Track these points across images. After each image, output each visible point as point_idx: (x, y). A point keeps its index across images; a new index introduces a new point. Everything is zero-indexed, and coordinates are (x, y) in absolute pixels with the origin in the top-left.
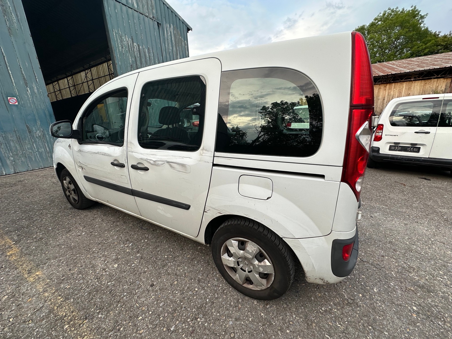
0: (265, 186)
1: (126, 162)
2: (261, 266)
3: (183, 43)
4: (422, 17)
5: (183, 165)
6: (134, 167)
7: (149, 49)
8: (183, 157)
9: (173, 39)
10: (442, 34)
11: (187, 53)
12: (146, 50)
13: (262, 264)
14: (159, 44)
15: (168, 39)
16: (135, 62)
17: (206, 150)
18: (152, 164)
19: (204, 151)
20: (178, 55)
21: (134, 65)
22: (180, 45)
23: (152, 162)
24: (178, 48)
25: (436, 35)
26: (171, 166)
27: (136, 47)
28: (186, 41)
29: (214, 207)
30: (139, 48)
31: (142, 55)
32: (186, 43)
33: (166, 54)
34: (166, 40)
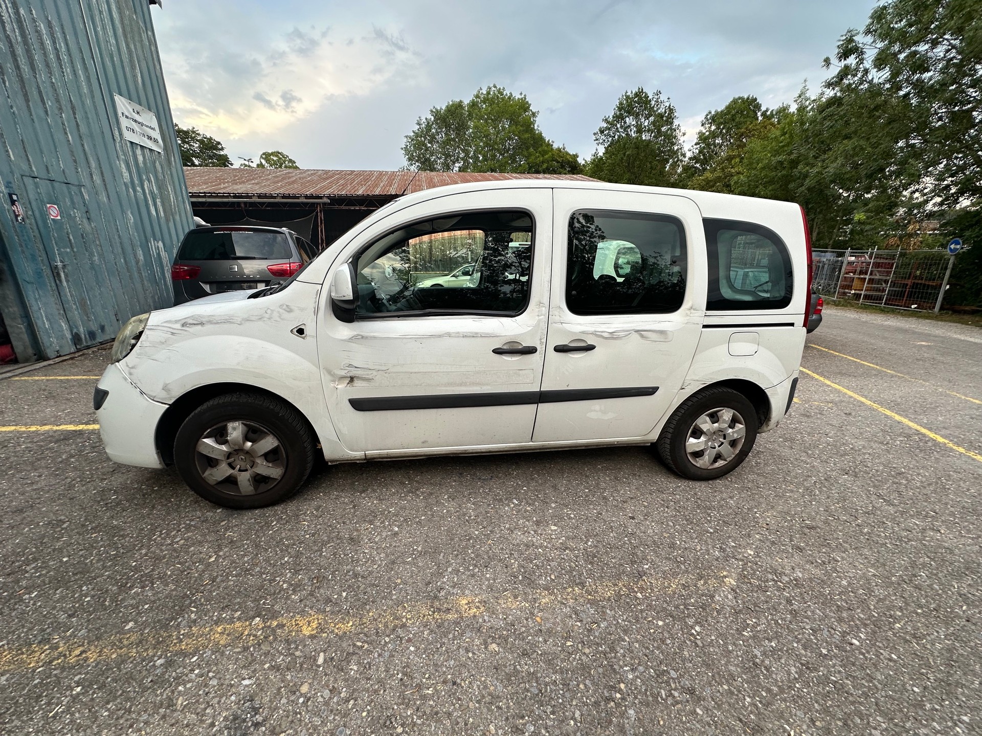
0: (753, 341)
1: (541, 343)
2: (736, 432)
3: (144, 36)
4: (534, 114)
5: (662, 332)
6: (560, 349)
7: (49, 25)
8: (660, 322)
9: (115, 16)
10: (555, 146)
11: (158, 67)
12: (43, 28)
13: (736, 429)
14: (80, 19)
15: (101, 12)
16: (9, 57)
17: (694, 310)
18: (606, 338)
19: (692, 311)
20: (135, 67)
21: (9, 65)
22: (136, 38)
23: (606, 335)
24: (132, 47)
25: (549, 145)
26: (642, 336)
27: (6, 7)
28: (150, 33)
29: (697, 378)
30: (17, 13)
31: (32, 38)
32: (152, 38)
33: (101, 54)
34: (97, 13)
